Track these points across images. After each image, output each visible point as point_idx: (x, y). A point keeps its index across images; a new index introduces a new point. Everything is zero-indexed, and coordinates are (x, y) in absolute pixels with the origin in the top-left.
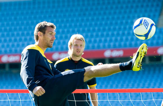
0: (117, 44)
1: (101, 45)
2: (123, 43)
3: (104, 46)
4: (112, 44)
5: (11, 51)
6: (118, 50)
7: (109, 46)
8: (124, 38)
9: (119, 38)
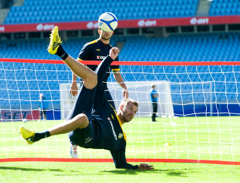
0: (151, 14)
1: (135, 15)
2: (156, 14)
3: (138, 16)
4: (145, 14)
5: (46, 20)
6: (152, 20)
7: (143, 16)
8: (157, 8)
9: (152, 8)
